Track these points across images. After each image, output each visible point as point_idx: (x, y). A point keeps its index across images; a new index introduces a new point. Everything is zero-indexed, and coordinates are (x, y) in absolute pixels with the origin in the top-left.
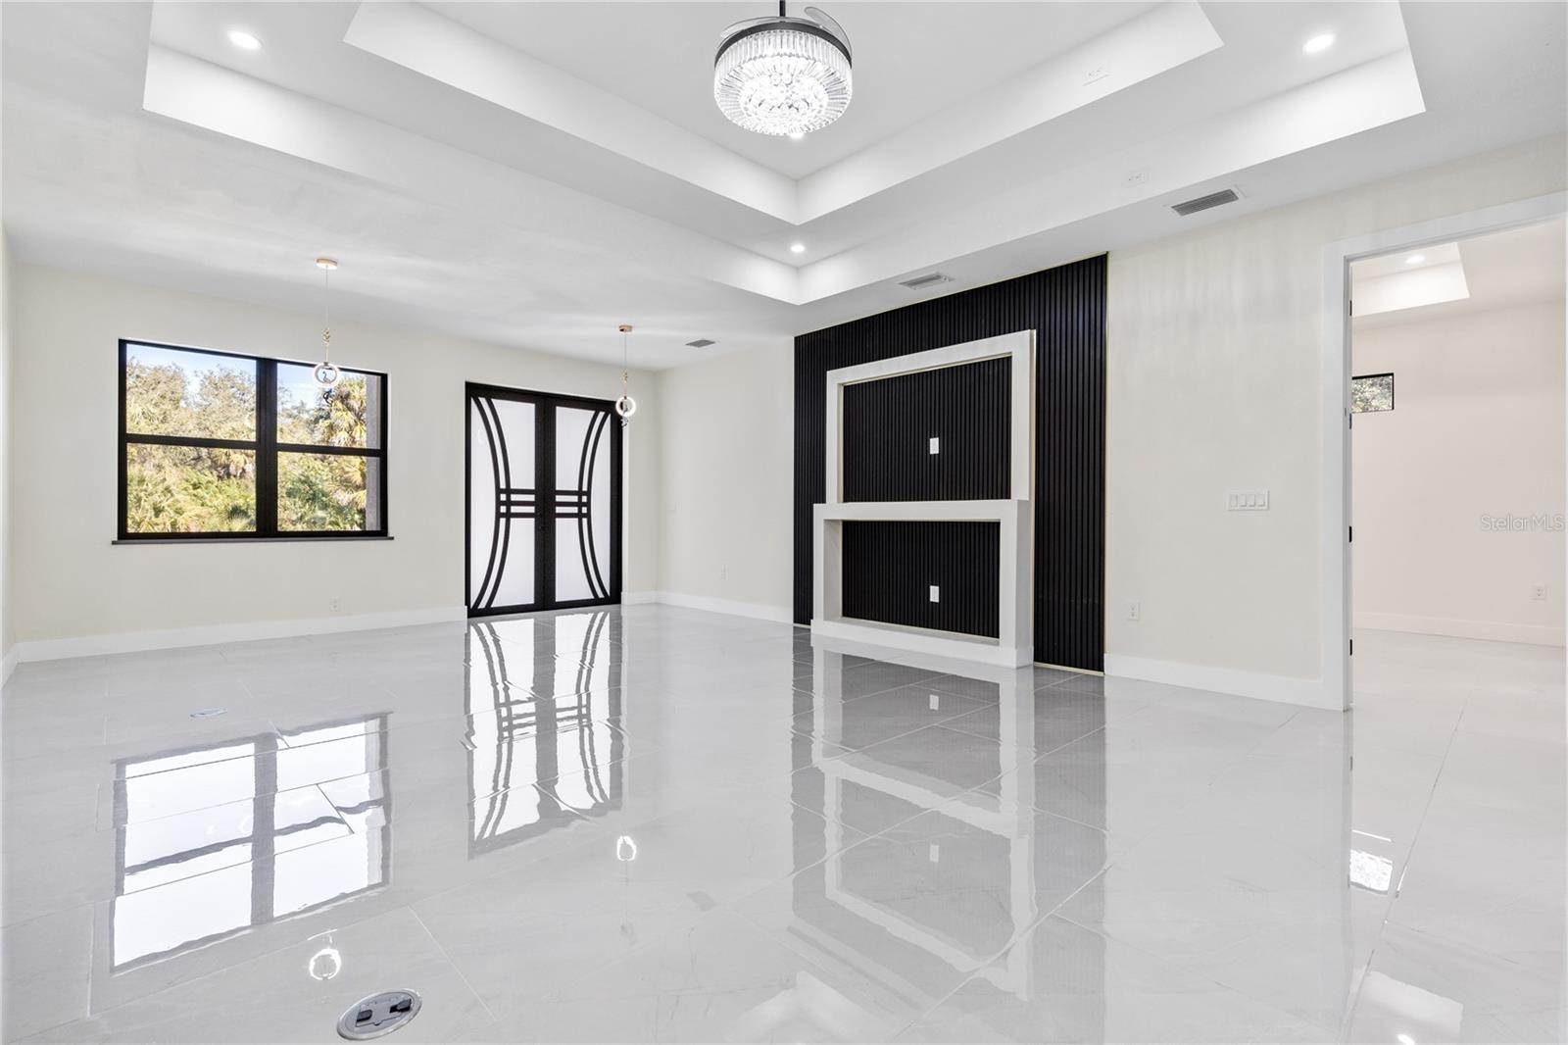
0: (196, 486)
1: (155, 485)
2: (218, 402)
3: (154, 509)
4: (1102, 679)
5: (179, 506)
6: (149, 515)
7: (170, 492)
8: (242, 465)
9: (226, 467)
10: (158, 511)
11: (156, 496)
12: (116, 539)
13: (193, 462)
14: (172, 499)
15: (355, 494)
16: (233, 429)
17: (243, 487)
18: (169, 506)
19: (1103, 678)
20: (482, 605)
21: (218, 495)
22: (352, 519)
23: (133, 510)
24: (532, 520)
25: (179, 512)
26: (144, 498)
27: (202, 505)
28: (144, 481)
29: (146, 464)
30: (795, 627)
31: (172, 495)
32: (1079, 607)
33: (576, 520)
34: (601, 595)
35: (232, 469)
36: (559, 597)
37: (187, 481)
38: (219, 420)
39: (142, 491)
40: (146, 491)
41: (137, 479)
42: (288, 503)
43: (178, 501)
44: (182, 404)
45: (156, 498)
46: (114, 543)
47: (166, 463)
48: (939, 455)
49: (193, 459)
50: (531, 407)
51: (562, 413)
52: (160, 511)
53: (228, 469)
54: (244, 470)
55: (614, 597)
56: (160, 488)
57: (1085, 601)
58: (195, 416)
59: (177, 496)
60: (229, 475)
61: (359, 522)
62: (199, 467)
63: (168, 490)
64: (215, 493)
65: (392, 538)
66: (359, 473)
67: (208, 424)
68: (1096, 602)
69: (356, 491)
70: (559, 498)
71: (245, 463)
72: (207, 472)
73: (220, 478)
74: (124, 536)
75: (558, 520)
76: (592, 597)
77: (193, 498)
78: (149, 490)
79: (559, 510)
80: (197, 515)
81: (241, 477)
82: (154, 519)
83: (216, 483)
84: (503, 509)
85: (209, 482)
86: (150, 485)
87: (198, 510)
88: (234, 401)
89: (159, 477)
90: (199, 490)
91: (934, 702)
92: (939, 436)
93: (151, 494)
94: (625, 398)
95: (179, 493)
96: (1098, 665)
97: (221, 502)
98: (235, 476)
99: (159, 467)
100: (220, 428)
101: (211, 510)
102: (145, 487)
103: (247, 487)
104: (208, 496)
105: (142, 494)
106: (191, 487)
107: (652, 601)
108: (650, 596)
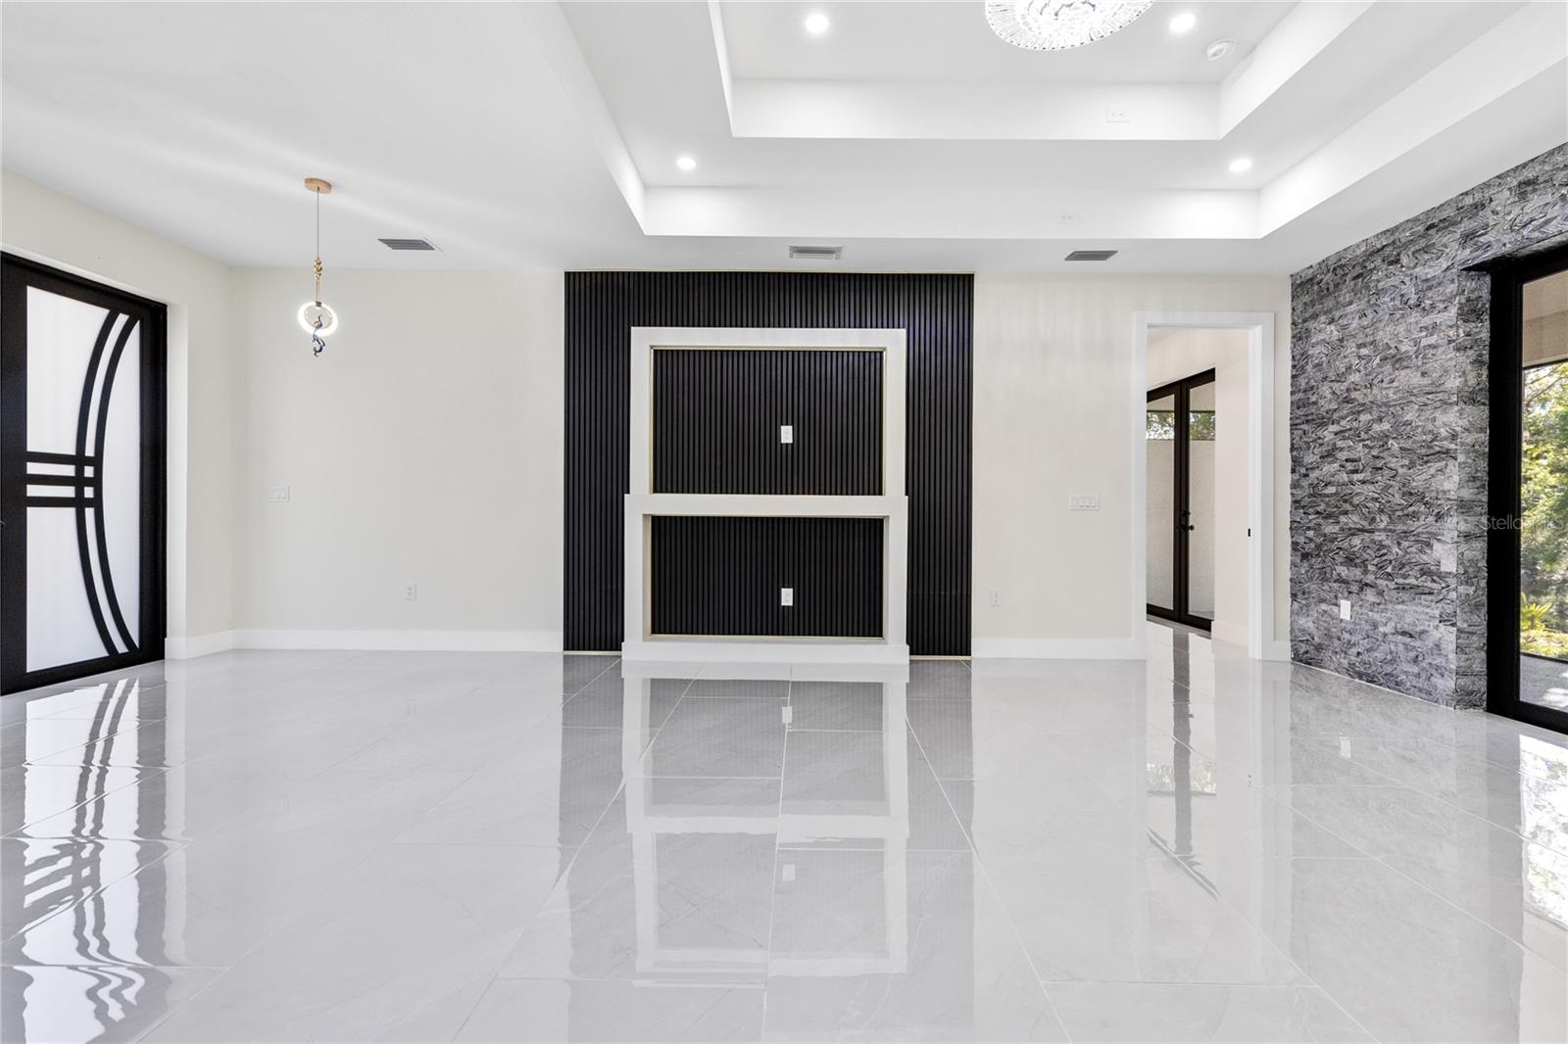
4: (969, 663)
19: (970, 661)
30: (565, 656)
32: (948, 599)
33: (72, 511)
34: (122, 649)
36: (34, 663)
48: (792, 444)
55: (151, 646)
57: (954, 592)
68: (965, 592)
70: (33, 468)
75: (32, 512)
76: (105, 655)
79: (33, 491)
91: (787, 714)
92: (793, 424)
94: (319, 304)
96: (966, 650)
107: (231, 647)
108: (226, 639)
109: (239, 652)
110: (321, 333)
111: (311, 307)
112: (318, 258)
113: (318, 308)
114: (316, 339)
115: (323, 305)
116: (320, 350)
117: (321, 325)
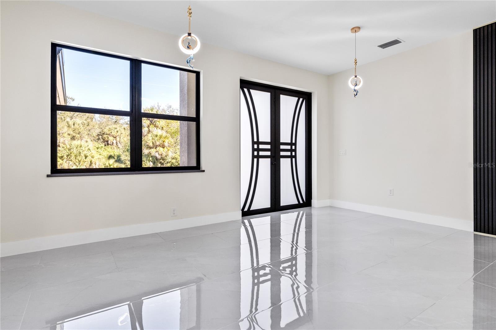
0: (97, 148)
1: (85, 147)
2: (105, 120)
3: (85, 156)
5: (92, 155)
6: (83, 158)
7: (90, 150)
8: (112, 141)
9: (107, 141)
10: (86, 157)
11: (85, 151)
12: (49, 173)
13: (97, 140)
14: (90, 152)
15: (150, 150)
16: (110, 128)
17: (113, 148)
18: (89, 155)
20: (246, 209)
21: (105, 151)
22: (149, 159)
23: (78, 156)
24: (269, 159)
25: (93, 157)
26: (82, 152)
27: (100, 155)
28: (81, 146)
29: (82, 141)
30: (474, 234)
31: (91, 151)
33: (290, 159)
34: (301, 202)
35: (109, 142)
36: (282, 204)
37: (95, 146)
38: (105, 125)
39: (81, 150)
40: (82, 150)
41: (79, 146)
42: (127, 154)
43: (92, 153)
44: (94, 120)
45: (85, 152)
46: (48, 176)
47: (89, 140)
49: (97, 139)
50: (268, 94)
51: (283, 97)
52: (87, 157)
53: (108, 142)
54: (113, 143)
55: (307, 203)
56: (87, 148)
58: (98, 124)
59: (92, 152)
60: (108, 144)
61: (151, 160)
62: (99, 142)
63: (89, 150)
64: (104, 151)
65: (204, 171)
66: (151, 143)
67: (102, 127)
69: (151, 149)
70: (282, 147)
71: (113, 140)
72: (101, 144)
73: (105, 145)
74: (55, 171)
75: (281, 160)
76: (298, 203)
77: (97, 152)
78: (83, 150)
79: (282, 154)
80: (98, 158)
81: (112, 145)
82: (85, 160)
83: (104, 147)
84: (256, 153)
85: (102, 147)
86: (84, 148)
87: (99, 156)
88: (110, 119)
89: (86, 144)
90: (99, 149)
93: (84, 151)
94: (356, 76)
95: (93, 150)
97: (106, 154)
98: (110, 145)
99: (87, 142)
100: (105, 128)
101: (103, 156)
102: (82, 148)
103: (114, 148)
104: (101, 152)
105: (81, 151)
106: (96, 148)
107: (329, 205)
108: (327, 202)
109: (331, 207)
110: (357, 88)
111: (353, 78)
112: (356, 58)
113: (356, 78)
114: (355, 90)
115: (357, 76)
116: (356, 95)
117: (357, 85)
